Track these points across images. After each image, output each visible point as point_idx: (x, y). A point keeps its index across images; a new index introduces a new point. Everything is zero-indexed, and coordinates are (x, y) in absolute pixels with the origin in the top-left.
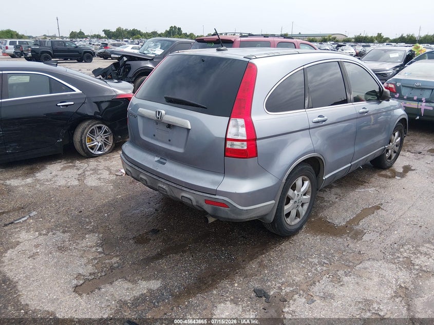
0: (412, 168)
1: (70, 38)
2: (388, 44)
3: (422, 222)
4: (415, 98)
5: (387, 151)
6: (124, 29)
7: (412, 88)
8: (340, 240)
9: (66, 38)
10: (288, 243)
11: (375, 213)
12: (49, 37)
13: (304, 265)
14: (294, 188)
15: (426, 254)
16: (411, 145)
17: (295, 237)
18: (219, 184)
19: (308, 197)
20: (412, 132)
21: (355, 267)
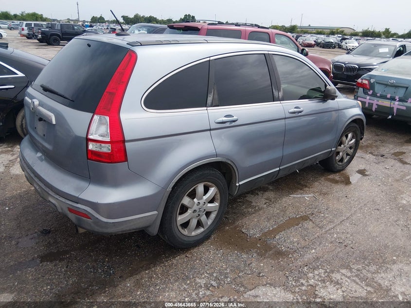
0: (367, 173)
1: (91, 22)
2: (394, 40)
3: (350, 241)
4: (389, 96)
5: (338, 153)
6: (141, 16)
7: (387, 85)
8: (245, 256)
9: (87, 22)
10: (183, 256)
11: (300, 225)
12: (72, 20)
13: (186, 287)
14: (193, 195)
15: (337, 283)
16: (376, 146)
17: (195, 250)
18: (82, 190)
19: (216, 204)
20: (383, 132)
21: (246, 293)
